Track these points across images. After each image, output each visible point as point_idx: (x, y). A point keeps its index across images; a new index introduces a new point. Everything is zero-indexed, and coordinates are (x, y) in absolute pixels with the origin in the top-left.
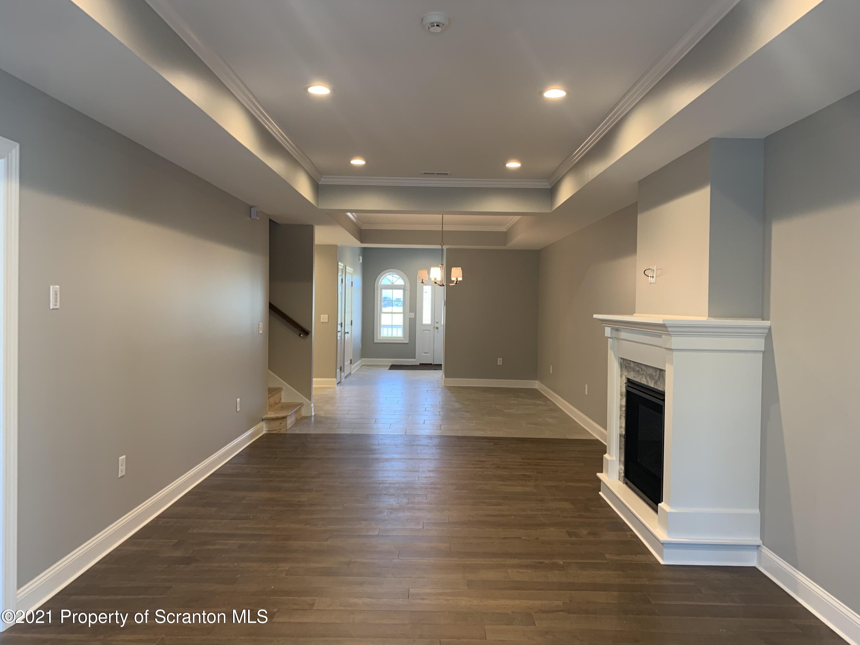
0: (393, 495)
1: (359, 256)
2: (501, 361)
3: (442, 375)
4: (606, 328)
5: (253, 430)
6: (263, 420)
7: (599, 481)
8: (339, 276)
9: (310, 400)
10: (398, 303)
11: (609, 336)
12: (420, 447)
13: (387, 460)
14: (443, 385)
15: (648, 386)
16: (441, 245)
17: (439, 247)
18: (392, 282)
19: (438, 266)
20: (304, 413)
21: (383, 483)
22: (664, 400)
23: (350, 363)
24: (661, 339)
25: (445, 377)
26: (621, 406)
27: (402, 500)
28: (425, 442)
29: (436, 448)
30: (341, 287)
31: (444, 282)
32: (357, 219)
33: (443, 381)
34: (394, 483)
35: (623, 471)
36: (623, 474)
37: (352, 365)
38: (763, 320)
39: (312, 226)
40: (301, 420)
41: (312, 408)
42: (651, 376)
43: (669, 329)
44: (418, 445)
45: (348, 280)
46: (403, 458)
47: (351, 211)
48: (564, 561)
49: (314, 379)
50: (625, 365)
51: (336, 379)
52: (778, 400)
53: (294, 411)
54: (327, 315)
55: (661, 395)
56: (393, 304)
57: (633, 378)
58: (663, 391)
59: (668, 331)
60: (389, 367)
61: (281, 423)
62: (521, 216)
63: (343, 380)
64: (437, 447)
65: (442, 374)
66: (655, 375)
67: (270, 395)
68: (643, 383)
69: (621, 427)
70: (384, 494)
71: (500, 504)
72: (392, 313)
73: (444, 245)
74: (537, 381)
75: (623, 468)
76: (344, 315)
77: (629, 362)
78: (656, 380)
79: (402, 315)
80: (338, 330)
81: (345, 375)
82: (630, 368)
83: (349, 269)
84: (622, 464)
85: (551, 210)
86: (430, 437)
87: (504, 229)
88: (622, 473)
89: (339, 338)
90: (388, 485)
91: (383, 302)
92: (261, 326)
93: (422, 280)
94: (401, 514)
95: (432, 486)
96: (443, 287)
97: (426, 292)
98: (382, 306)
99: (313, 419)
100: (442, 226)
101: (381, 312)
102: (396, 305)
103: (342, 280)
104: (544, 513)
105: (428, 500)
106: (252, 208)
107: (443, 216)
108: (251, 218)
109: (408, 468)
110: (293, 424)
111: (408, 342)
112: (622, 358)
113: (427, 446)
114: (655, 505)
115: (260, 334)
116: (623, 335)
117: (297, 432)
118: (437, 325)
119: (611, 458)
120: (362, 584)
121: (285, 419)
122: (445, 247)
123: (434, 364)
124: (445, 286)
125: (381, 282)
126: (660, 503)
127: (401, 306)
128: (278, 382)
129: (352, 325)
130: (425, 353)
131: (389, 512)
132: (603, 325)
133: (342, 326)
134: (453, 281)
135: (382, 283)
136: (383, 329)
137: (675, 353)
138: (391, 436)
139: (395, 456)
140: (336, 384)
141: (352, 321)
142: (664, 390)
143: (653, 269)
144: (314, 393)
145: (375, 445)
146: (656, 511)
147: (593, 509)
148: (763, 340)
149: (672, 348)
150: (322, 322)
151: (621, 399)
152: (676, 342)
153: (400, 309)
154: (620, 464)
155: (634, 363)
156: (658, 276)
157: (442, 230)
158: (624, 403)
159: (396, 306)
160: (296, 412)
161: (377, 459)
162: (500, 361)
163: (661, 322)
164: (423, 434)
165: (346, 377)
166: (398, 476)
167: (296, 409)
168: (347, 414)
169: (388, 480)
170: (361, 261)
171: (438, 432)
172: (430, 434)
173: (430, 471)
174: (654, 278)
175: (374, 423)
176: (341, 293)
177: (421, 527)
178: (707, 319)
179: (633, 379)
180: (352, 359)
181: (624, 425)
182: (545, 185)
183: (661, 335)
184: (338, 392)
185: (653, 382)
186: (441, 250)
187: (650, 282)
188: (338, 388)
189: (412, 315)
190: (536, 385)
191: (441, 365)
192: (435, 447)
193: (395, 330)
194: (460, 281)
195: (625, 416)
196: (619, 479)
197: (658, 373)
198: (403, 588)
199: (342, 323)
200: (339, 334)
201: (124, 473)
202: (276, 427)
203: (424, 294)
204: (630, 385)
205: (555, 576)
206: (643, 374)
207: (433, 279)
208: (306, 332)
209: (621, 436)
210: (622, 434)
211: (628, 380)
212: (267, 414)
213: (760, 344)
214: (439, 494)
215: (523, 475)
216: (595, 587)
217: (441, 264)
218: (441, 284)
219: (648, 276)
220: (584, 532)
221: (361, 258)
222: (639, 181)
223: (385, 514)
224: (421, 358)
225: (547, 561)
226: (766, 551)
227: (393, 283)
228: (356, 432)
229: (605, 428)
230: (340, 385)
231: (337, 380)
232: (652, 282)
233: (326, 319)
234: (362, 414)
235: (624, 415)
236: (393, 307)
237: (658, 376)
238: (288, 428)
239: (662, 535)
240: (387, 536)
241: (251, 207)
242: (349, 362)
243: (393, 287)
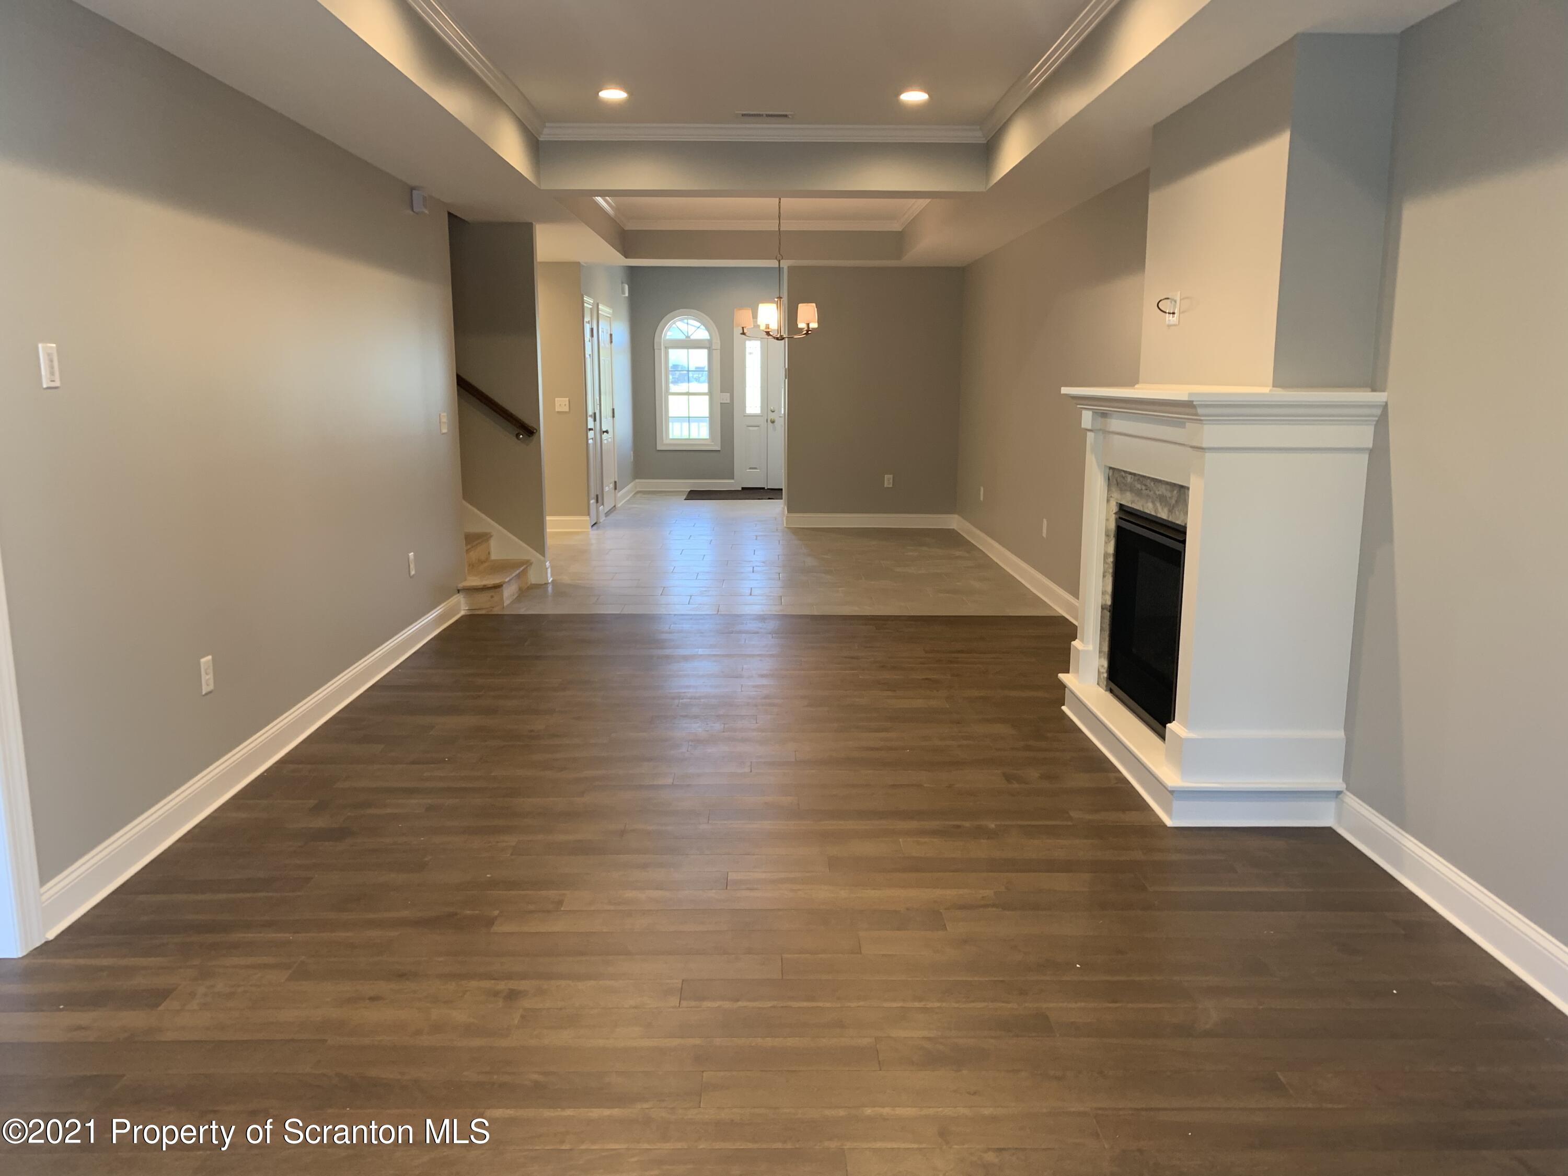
0: (696, 717)
1: (622, 283)
2: (891, 481)
3: (784, 508)
4: (1084, 412)
5: (441, 608)
6: (459, 591)
7: (1062, 686)
8: (586, 322)
9: (543, 554)
10: (700, 376)
11: (1089, 427)
12: (744, 635)
13: (686, 658)
14: (785, 525)
15: (1157, 517)
16: (776, 259)
17: (773, 263)
18: (687, 335)
19: (773, 302)
20: (533, 577)
21: (680, 698)
22: (1184, 542)
23: (614, 488)
24: (1183, 430)
25: (788, 512)
26: (1106, 555)
27: (714, 725)
28: (752, 626)
29: (772, 637)
30: (590, 344)
31: (785, 333)
32: (617, 209)
33: (785, 518)
34: (700, 698)
35: (1106, 669)
36: (1105, 675)
37: (617, 491)
38: (1374, 390)
39: (532, 224)
40: (528, 591)
41: (547, 569)
42: (1162, 499)
43: (1200, 411)
44: (740, 632)
45: (603, 332)
46: (714, 655)
47: (603, 193)
48: (998, 823)
49: (548, 518)
50: (1117, 480)
51: (590, 517)
52: (1391, 540)
53: (514, 575)
54: (568, 399)
55: (1181, 532)
56: (691, 379)
57: (1130, 503)
58: (1184, 525)
59: (1196, 415)
60: (687, 493)
61: (492, 597)
62: (929, 200)
63: (602, 519)
64: (774, 635)
65: (782, 506)
66: (1170, 498)
67: (469, 547)
68: (1149, 512)
69: (1104, 593)
70: (681, 716)
71: (886, 730)
72: (688, 394)
73: (782, 259)
74: (956, 516)
75: (1105, 663)
76: (598, 398)
77: (1123, 473)
78: (1172, 505)
79: (707, 398)
80: (589, 427)
81: (605, 512)
82: (1125, 485)
83: (604, 310)
84: (1104, 658)
85: (986, 188)
86: (762, 618)
87: (896, 227)
88: (1103, 673)
89: (590, 441)
90: (689, 700)
91: (670, 372)
92: (444, 420)
93: (743, 328)
94: (711, 750)
95: (768, 701)
96: (783, 341)
97: (750, 353)
98: (670, 381)
99: (550, 588)
100: (778, 221)
101: (668, 393)
102: (695, 379)
103: (592, 330)
104: (965, 742)
105: (758, 725)
106: (415, 189)
107: (780, 199)
108: (413, 210)
109: (723, 672)
110: (515, 597)
111: (719, 449)
112: (1110, 468)
113: (757, 633)
114: (1161, 726)
115: (444, 434)
116: (1116, 424)
117: (522, 611)
118: (772, 416)
119: (1084, 647)
120: (645, 866)
121: (498, 589)
122: (785, 264)
123: (768, 489)
124: (787, 339)
125: (666, 335)
126: (1170, 722)
127: (704, 382)
128: (484, 523)
129: (613, 417)
130: (750, 468)
131: (691, 745)
132: (1078, 406)
133: (595, 420)
134: (802, 329)
135: (667, 338)
136: (673, 425)
137: (1209, 456)
138: (691, 617)
139: (700, 651)
140: (590, 527)
141: (613, 410)
142: (1186, 524)
143: (1175, 299)
144: (549, 542)
145: (663, 632)
146: (1162, 737)
147: (1049, 735)
148: (1373, 428)
149: (1204, 445)
150: (558, 412)
151: (1106, 543)
152: (1211, 434)
153: (704, 388)
154: (1100, 657)
155: (1133, 476)
156: (1183, 312)
157: (779, 229)
158: (1111, 549)
159: (696, 381)
160: (518, 576)
161: (667, 657)
162: (889, 480)
163: (1185, 398)
164: (748, 612)
165: (607, 514)
166: (705, 686)
167: (518, 572)
168: (612, 579)
169: (688, 692)
170: (627, 295)
171: (775, 610)
172: (762, 613)
173: (762, 676)
174: (1176, 315)
175: (661, 595)
176: (590, 355)
177: (747, 770)
178: (1270, 391)
179: (1130, 506)
180: (616, 480)
181: (1109, 588)
182: (975, 136)
183: (1185, 423)
184: (593, 541)
185: (1166, 510)
186: (778, 269)
187: (1167, 323)
188: (593, 534)
189: (726, 398)
190: (954, 522)
191: (782, 489)
192: (770, 635)
193: (694, 425)
194: (814, 329)
195: (1113, 573)
196: (1098, 684)
197: (1175, 492)
198: (717, 871)
199: (595, 414)
200: (591, 434)
201: (211, 687)
202: (484, 603)
203: (748, 357)
204: (1124, 517)
205: (981, 850)
206: (1148, 496)
207: (763, 327)
208: (528, 431)
209: (1103, 608)
210: (1105, 605)
211: (1122, 508)
212: (465, 580)
213: (1365, 436)
214: (777, 715)
215: (927, 679)
216: (1051, 866)
217: (777, 298)
218: (778, 336)
219: (1165, 312)
220: (1033, 774)
221: (626, 287)
222: (1155, 126)
223: (684, 749)
224: (744, 477)
225: (967, 824)
226: (1351, 800)
227: (688, 337)
228: (628, 610)
229: (1076, 594)
230: (597, 529)
231: (590, 519)
232: (1172, 323)
233: (565, 405)
234: (639, 580)
235: (1111, 570)
236: (690, 384)
237: (1176, 499)
238: (505, 605)
239: (1171, 777)
240: (689, 786)
241: (412, 189)
242: (612, 486)
243: (689, 344)
